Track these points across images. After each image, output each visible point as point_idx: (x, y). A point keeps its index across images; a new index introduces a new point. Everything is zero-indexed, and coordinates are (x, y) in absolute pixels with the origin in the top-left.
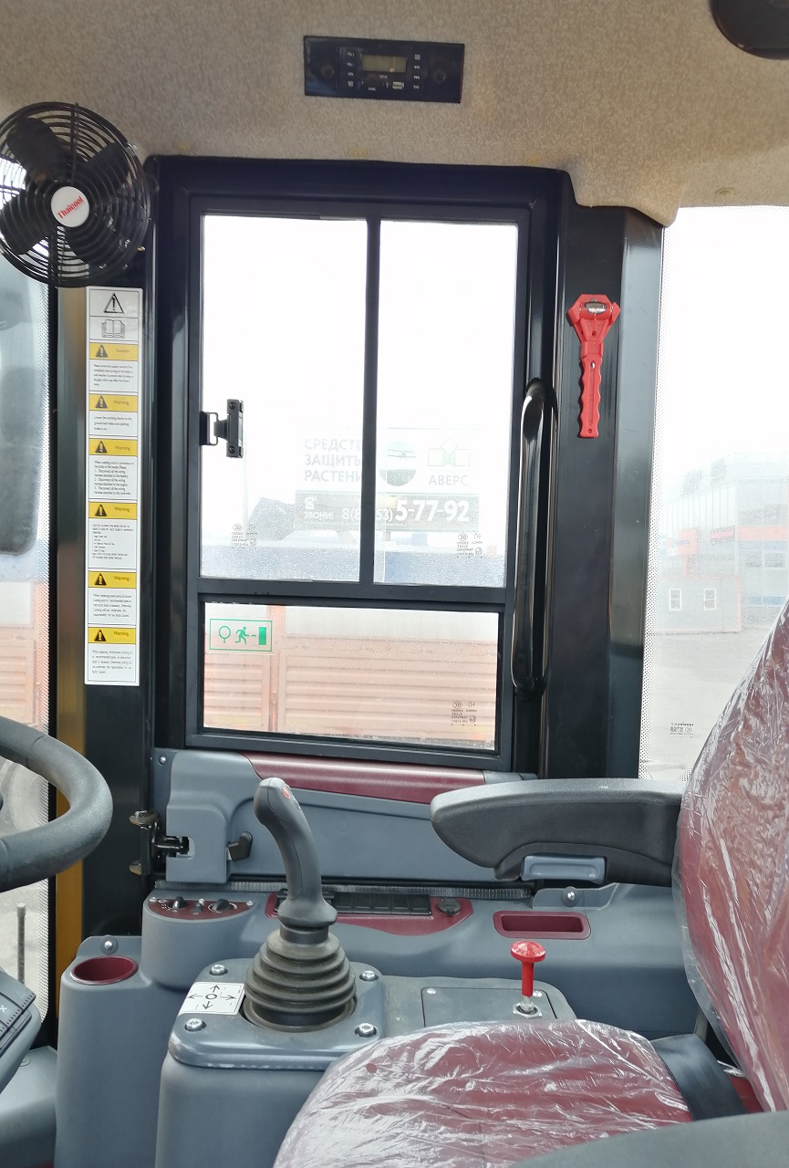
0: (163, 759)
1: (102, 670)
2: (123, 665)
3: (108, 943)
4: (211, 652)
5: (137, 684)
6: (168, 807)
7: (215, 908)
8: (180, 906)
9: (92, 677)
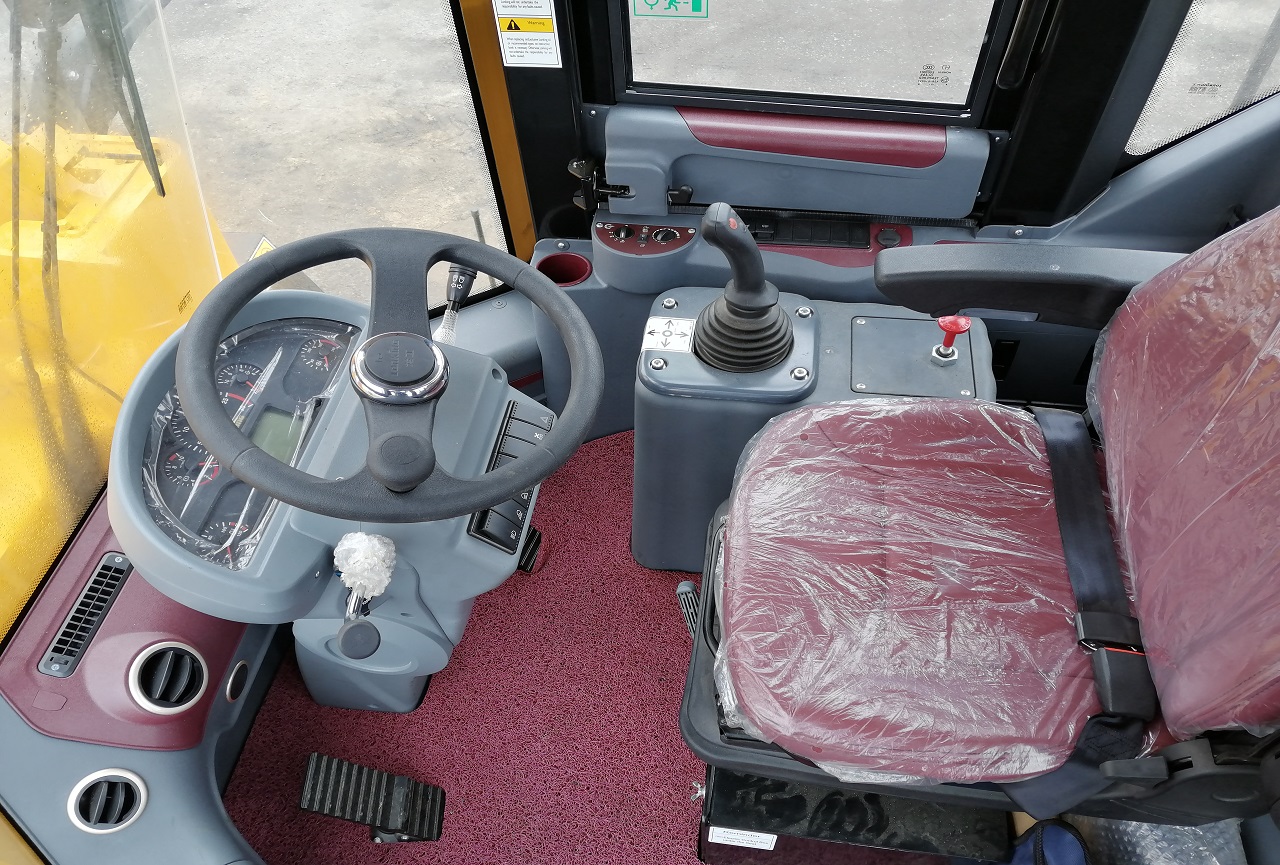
0: (593, 112)
1: (519, 54)
2: (543, 51)
3: (561, 244)
4: (636, 18)
5: (560, 66)
6: (606, 164)
7: (659, 237)
8: (627, 236)
9: (511, 60)
